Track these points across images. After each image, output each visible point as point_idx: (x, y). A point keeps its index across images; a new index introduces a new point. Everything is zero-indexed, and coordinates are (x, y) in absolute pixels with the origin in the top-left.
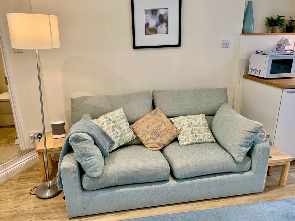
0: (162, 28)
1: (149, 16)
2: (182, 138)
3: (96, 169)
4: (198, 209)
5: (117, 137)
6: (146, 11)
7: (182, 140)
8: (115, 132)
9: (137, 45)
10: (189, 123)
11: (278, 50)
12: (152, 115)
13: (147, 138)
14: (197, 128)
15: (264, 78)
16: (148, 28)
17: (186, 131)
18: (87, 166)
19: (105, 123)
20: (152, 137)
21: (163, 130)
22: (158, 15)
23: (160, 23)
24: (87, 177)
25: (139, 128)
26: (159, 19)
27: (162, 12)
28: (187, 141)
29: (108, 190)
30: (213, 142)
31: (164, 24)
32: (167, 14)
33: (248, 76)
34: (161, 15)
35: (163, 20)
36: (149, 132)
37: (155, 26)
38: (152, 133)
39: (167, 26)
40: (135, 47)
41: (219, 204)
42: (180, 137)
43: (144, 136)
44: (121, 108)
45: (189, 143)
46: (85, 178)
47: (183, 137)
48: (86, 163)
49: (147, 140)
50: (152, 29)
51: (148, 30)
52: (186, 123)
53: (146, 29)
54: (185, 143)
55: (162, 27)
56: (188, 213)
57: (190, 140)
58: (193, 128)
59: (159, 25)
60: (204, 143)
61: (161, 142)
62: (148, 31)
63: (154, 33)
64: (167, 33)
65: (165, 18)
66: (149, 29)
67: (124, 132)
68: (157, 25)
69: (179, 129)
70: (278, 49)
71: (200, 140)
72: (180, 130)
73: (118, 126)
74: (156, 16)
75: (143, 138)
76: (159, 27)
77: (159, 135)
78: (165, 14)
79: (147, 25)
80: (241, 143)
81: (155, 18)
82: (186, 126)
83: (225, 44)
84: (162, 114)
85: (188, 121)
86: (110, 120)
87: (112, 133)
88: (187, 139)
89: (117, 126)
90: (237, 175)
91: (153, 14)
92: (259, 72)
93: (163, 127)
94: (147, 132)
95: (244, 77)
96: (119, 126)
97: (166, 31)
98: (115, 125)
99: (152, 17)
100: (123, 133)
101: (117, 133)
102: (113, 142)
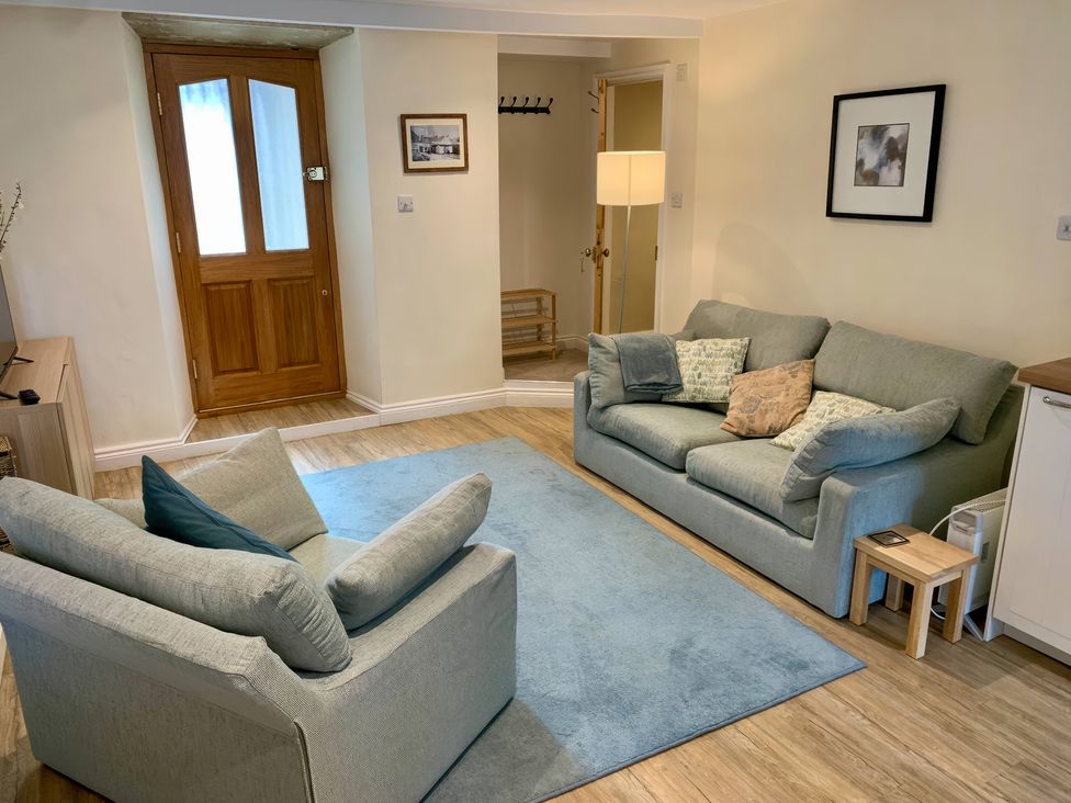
0: (890, 173)
1: (865, 142)
5: (694, 383)
6: (861, 131)
8: (696, 373)
9: (836, 209)
16: (862, 169)
19: (691, 352)
22: (885, 141)
23: (888, 159)
26: (885, 151)
27: (894, 133)
31: (897, 163)
32: (905, 138)
34: (891, 140)
35: (896, 152)
36: (746, 395)
37: (875, 167)
38: (748, 400)
39: (902, 168)
40: (830, 213)
44: (745, 339)
49: (734, 410)
50: (869, 174)
51: (861, 175)
53: (858, 172)
55: (890, 169)
59: (886, 165)
62: (860, 178)
63: (872, 183)
64: (901, 184)
65: (900, 147)
66: (863, 172)
68: (881, 165)
73: (709, 365)
74: (881, 142)
75: (733, 403)
76: (885, 170)
77: (757, 408)
78: (901, 137)
79: (860, 164)
81: (878, 147)
83: (1069, 229)
86: (705, 350)
87: (690, 372)
90: (782, 531)
91: (874, 139)
96: (711, 366)
97: (898, 179)
99: (872, 145)
100: (710, 380)
101: (699, 376)
102: (679, 387)
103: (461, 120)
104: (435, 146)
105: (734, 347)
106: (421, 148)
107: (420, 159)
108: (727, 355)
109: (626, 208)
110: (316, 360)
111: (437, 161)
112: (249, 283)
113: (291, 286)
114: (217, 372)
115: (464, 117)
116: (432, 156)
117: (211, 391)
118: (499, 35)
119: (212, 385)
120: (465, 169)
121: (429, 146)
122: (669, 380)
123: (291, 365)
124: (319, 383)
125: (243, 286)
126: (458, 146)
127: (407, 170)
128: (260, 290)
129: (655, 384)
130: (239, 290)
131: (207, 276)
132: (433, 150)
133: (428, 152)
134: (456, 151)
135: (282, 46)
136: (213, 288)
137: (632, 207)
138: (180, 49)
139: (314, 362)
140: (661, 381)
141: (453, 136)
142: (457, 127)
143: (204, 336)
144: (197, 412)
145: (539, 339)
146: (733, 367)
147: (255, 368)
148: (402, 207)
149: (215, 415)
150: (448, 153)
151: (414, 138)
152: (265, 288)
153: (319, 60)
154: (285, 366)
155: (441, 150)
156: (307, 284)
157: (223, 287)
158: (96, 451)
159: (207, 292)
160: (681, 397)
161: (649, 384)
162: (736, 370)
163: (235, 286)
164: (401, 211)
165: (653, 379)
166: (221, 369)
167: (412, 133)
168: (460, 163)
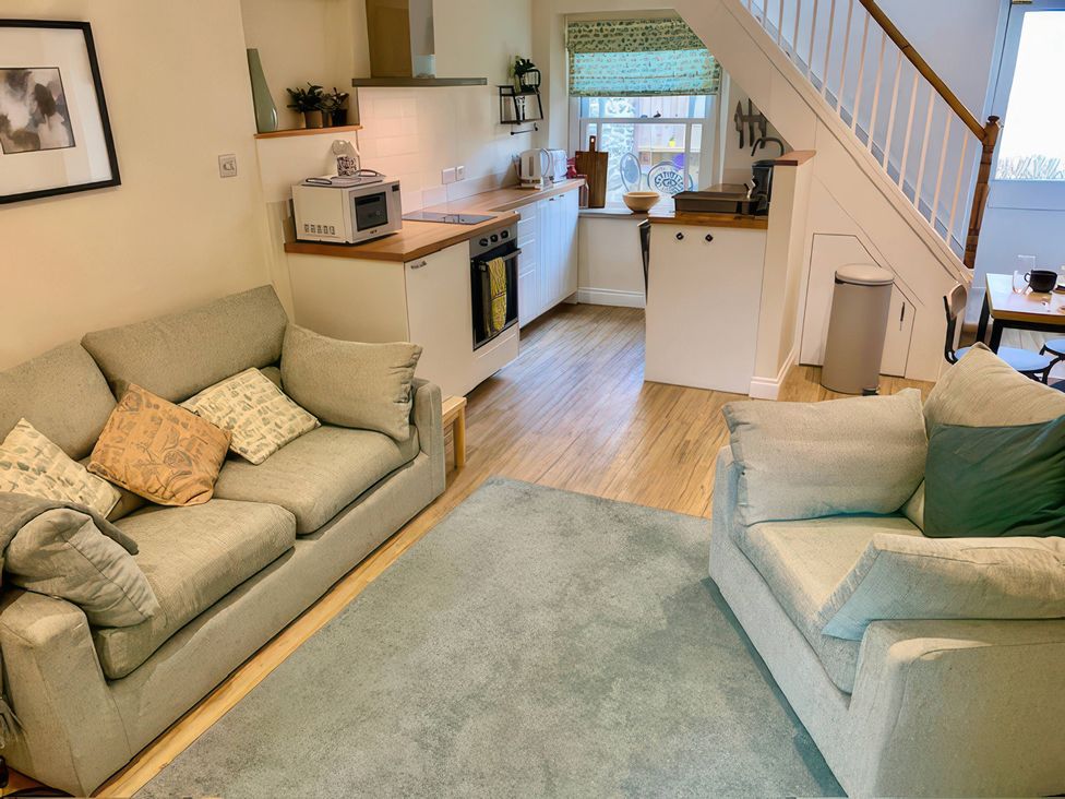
0: (53, 131)
1: (2, 91)
2: (249, 444)
3: (144, 595)
4: (371, 579)
7: (251, 448)
10: (241, 397)
11: (345, 173)
12: (131, 409)
13: (163, 480)
14: (268, 404)
15: (347, 244)
16: (8, 131)
17: (248, 422)
18: (120, 594)
20: (175, 471)
21: (191, 443)
22: (31, 89)
23: (43, 112)
24: (117, 635)
25: (123, 460)
26: (36, 103)
28: (266, 445)
29: (173, 645)
30: (315, 427)
31: (57, 119)
32: (59, 86)
33: (296, 245)
36: (158, 461)
37: (28, 126)
38: (169, 460)
41: (396, 549)
42: (239, 445)
43: (153, 477)
44: (23, 422)
45: (272, 448)
46: (113, 639)
47: (250, 439)
48: (112, 587)
49: (167, 485)
50: (23, 135)
51: (10, 138)
52: (234, 401)
53: (3, 136)
54: (265, 452)
56: (361, 596)
57: (272, 441)
58: (259, 407)
60: (300, 436)
61: (203, 474)
62: (11, 143)
63: (31, 148)
66: (11, 134)
67: (85, 489)
68: (36, 122)
69: (223, 424)
70: (344, 169)
71: (292, 431)
72: (230, 427)
73: (59, 479)
74: (25, 91)
75: (148, 485)
77: (188, 458)
79: (2, 122)
80: (396, 398)
81: (23, 98)
82: (238, 409)
83: (228, 166)
84: (155, 400)
85: (235, 395)
86: (24, 468)
88: (263, 441)
89: (55, 478)
91: (13, 86)
92: (332, 230)
93: (185, 434)
94: (152, 462)
95: (286, 251)
96: (62, 478)
98: (49, 477)
99: (13, 95)
100: (84, 492)
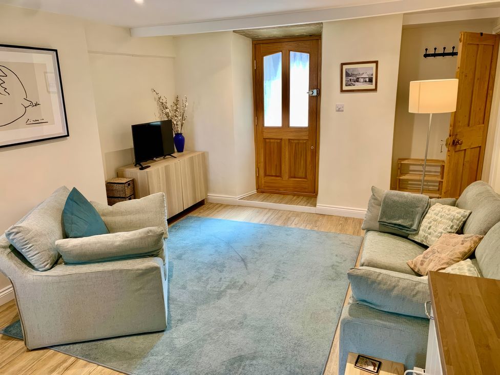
5: (425, 231)
101: (430, 228)
102: (416, 231)
103: (375, 64)
104: (358, 78)
105: (457, 215)
106: (350, 80)
107: (350, 85)
108: (449, 219)
109: (429, 114)
110: (306, 178)
111: (358, 86)
112: (281, 139)
113: (298, 143)
114: (266, 175)
115: (376, 62)
116: (357, 83)
117: (263, 182)
118: (404, 14)
119: (263, 180)
120: (375, 90)
121: (355, 78)
122: (412, 225)
123: (295, 177)
124: (306, 188)
125: (279, 141)
126: (372, 78)
127: (342, 91)
128: (285, 143)
129: (399, 225)
130: (277, 142)
131: (266, 135)
132: (357, 80)
133: (354, 82)
134: (371, 80)
135: (303, 35)
136: (268, 140)
137: (433, 114)
138: (265, 42)
139: (305, 178)
140: (405, 225)
141: (369, 72)
142: (372, 68)
143: (262, 159)
144: (257, 189)
145: (439, 190)
146: (449, 228)
147: (280, 176)
148: (337, 109)
149: (263, 192)
150: (366, 81)
151: (347, 75)
152: (287, 143)
153: (321, 39)
154: (292, 177)
155: (362, 80)
156: (305, 143)
157: (272, 141)
158: (208, 194)
159: (265, 141)
160: (417, 239)
161: (395, 224)
162: (450, 230)
163: (276, 141)
164: (337, 111)
165: (399, 222)
166: (268, 173)
167: (346, 72)
168: (373, 87)
